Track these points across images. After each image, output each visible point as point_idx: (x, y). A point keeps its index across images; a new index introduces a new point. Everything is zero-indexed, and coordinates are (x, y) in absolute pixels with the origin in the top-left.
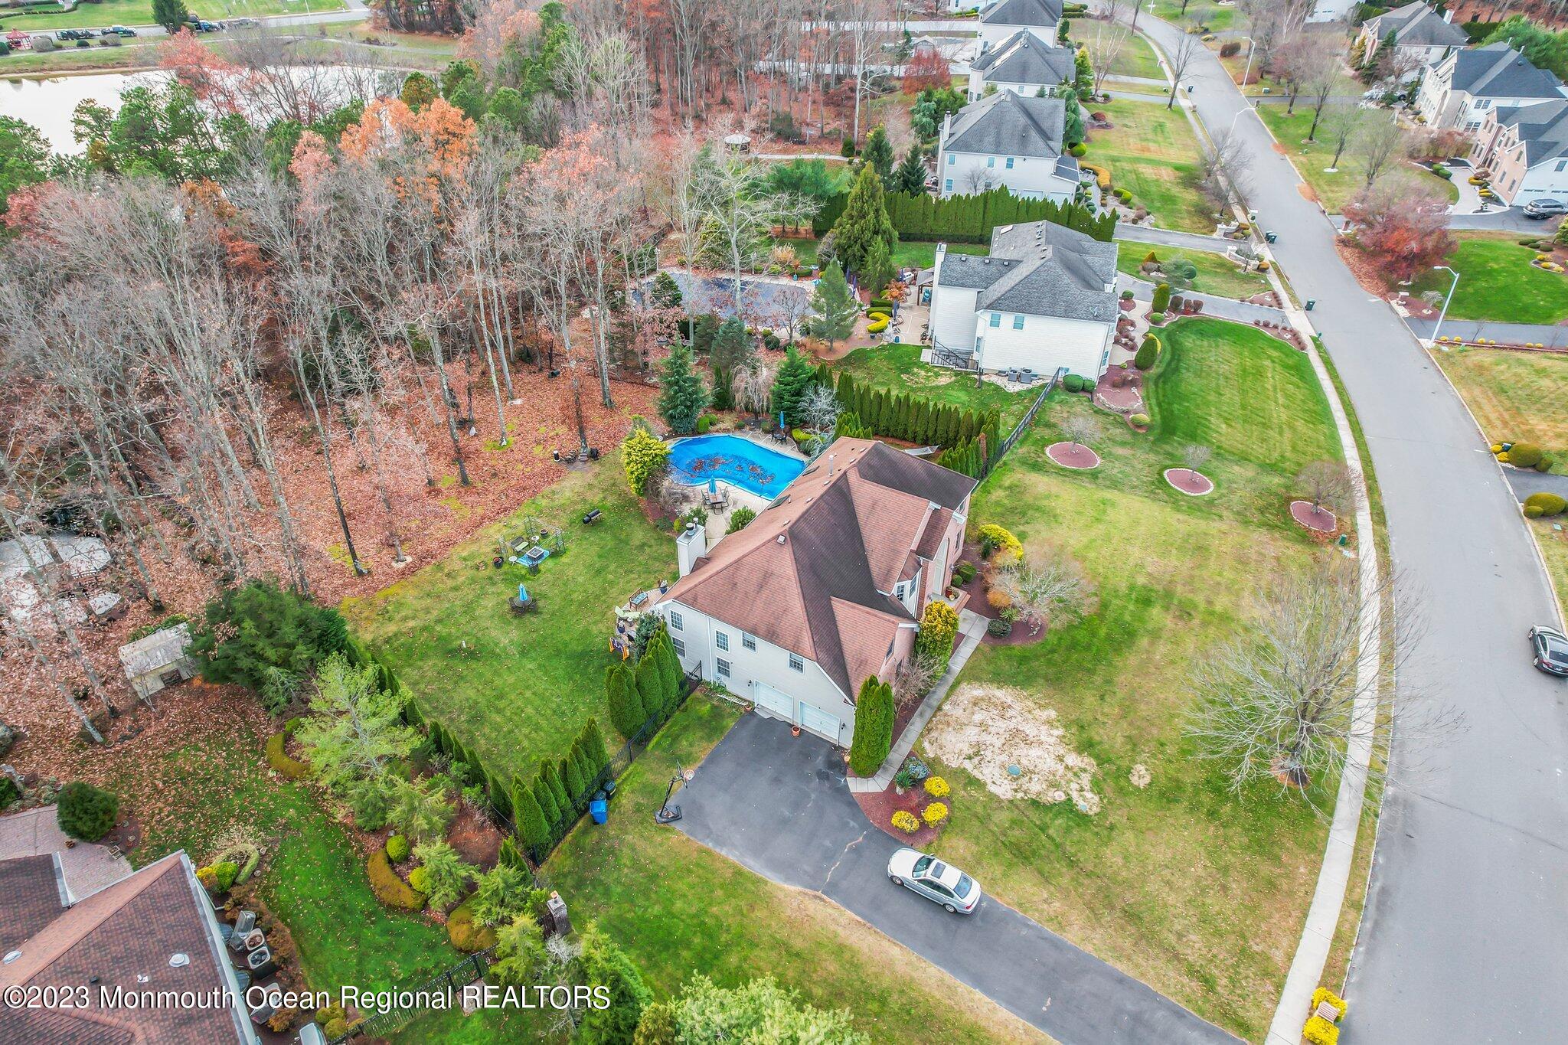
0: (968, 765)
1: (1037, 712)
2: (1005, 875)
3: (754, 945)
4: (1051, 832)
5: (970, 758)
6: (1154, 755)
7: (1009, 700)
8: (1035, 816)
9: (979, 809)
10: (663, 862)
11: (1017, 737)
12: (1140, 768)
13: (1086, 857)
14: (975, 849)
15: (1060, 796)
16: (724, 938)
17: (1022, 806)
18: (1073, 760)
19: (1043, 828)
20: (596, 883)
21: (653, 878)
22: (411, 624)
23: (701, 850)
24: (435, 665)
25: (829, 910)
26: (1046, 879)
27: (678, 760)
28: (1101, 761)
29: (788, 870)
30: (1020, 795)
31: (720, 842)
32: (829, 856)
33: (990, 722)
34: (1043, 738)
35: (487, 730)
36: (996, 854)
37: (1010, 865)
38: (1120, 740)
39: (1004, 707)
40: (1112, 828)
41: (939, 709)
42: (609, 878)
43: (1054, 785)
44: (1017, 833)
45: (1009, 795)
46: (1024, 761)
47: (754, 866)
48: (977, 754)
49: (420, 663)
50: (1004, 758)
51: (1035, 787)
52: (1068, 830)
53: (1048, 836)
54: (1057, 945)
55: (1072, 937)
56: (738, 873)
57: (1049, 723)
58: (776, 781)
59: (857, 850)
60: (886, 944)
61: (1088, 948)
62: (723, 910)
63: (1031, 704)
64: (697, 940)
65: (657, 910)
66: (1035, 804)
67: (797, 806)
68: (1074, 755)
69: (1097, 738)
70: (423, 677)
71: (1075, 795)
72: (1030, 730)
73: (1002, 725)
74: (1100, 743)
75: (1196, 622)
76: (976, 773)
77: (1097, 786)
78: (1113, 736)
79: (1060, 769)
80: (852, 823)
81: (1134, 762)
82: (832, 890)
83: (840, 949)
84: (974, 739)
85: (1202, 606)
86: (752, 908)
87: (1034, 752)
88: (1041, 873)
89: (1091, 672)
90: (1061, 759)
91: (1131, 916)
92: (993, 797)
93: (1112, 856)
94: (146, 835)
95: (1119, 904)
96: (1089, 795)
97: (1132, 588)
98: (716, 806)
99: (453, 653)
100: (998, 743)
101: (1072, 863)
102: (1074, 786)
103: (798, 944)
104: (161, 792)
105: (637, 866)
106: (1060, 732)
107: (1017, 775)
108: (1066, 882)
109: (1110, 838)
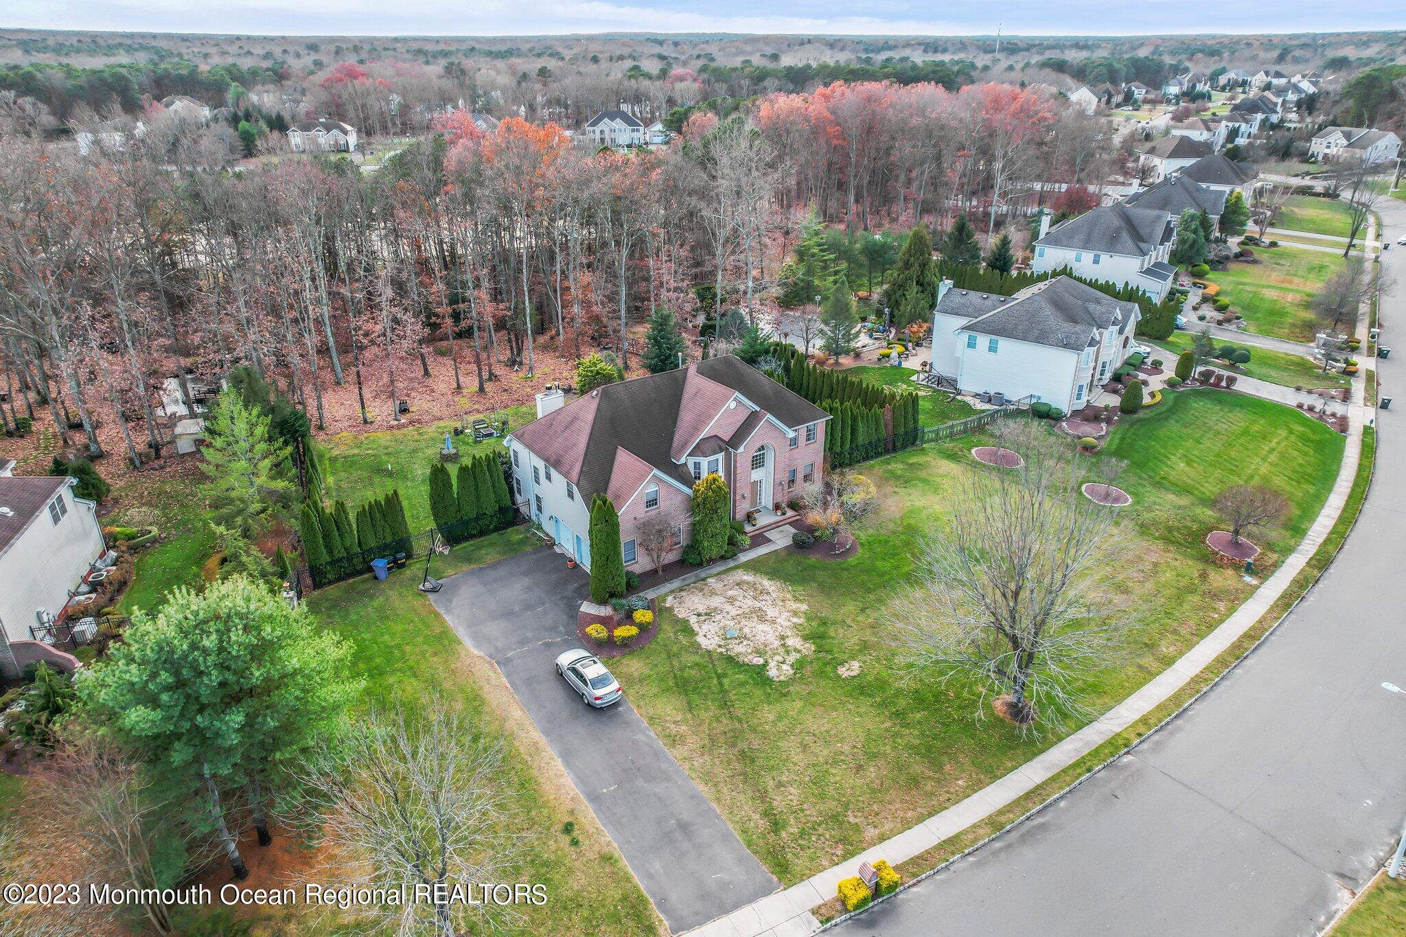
0: (693, 620)
1: (789, 603)
3: (414, 675)
5: (699, 615)
6: (877, 659)
7: (771, 589)
8: (720, 666)
9: (675, 648)
10: (399, 612)
11: (755, 613)
12: (855, 664)
13: (741, 706)
14: (646, 672)
15: (757, 661)
16: (397, 665)
17: (715, 656)
18: (793, 642)
19: (720, 676)
21: (383, 618)
22: (369, 452)
23: (432, 612)
25: (491, 673)
26: (689, 708)
27: (469, 559)
28: (821, 649)
29: (484, 641)
30: (720, 650)
31: (451, 611)
32: (522, 643)
33: (740, 598)
34: (779, 620)
37: (667, 691)
38: (855, 640)
39: (762, 592)
40: (786, 694)
41: (704, 579)
43: (759, 653)
44: (693, 672)
45: (710, 648)
46: (746, 630)
47: (461, 632)
48: (708, 614)
50: (730, 623)
51: (740, 649)
52: (742, 684)
53: (721, 684)
54: (659, 756)
55: (677, 754)
56: (446, 632)
57: (795, 612)
58: (529, 588)
59: (549, 646)
60: (514, 706)
61: (684, 766)
62: (413, 649)
63: (789, 596)
64: (377, 660)
66: (730, 659)
67: (529, 607)
68: (797, 639)
69: (832, 634)
71: (772, 664)
72: (771, 612)
73: (749, 603)
74: (832, 638)
76: (695, 626)
77: (800, 664)
78: (849, 637)
79: (775, 644)
80: (561, 628)
81: (853, 658)
82: (505, 662)
83: (474, 698)
84: (714, 605)
86: (434, 654)
87: (761, 627)
88: (689, 703)
89: (869, 591)
90: (783, 638)
91: (746, 757)
92: (694, 644)
93: (768, 714)
95: (741, 745)
96: (786, 668)
98: (469, 591)
99: (379, 471)
100: (734, 613)
101: (725, 704)
102: (778, 658)
103: (447, 685)
105: (379, 608)
106: (799, 621)
107: (731, 636)
108: (705, 715)
109: (777, 701)
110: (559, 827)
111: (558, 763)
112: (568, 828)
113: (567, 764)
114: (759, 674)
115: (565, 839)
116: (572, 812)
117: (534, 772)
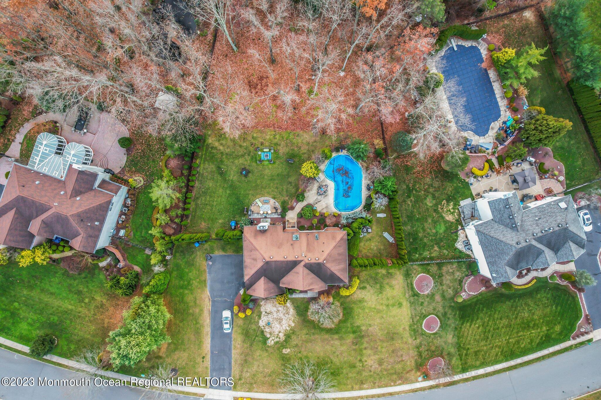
0: (264, 313)
1: (291, 321)
2: (239, 333)
3: (192, 293)
4: (257, 338)
5: (266, 312)
6: (295, 352)
7: (291, 313)
8: (259, 333)
9: (253, 321)
10: (198, 264)
11: (280, 320)
12: (289, 350)
13: (254, 347)
14: (242, 325)
15: (268, 336)
16: (190, 287)
17: (260, 329)
18: (281, 335)
19: (256, 336)
20: (184, 254)
21: (193, 265)
22: (221, 148)
23: (205, 270)
24: (212, 168)
25: (208, 304)
26: (244, 341)
27: (223, 249)
28: (286, 341)
29: (212, 290)
30: (263, 328)
31: (210, 273)
32: (221, 296)
33: (280, 312)
34: (283, 326)
35: (203, 199)
36: (243, 330)
37: (242, 334)
38: (295, 343)
39: (288, 313)
40: (266, 350)
42: (187, 256)
43: (270, 333)
44: (252, 331)
45: (261, 326)
46: (273, 325)
47: (208, 283)
48: (268, 314)
49: (211, 164)
50: (271, 320)
51: (267, 330)
52: (260, 341)
53: (255, 338)
54: (230, 349)
55: (233, 351)
56: (205, 281)
57: (289, 325)
58: (232, 274)
59: (226, 301)
60: (208, 318)
61: (233, 355)
62: (195, 283)
63: (293, 319)
64: (186, 283)
65: (187, 270)
66: (262, 332)
67: (229, 282)
68: (283, 334)
69: (292, 337)
70: (207, 169)
71: (271, 339)
72: (284, 322)
73: (281, 315)
74: (291, 339)
75: (354, 347)
76: (262, 316)
77: (277, 343)
78: (295, 341)
79: (277, 333)
80: (232, 296)
81: (290, 348)
82: (213, 302)
83: (202, 310)
84: (272, 311)
85: (363, 347)
86: (199, 288)
87: (278, 326)
90: (280, 332)
91: (246, 361)
92: (258, 322)
93: (258, 353)
94: (133, 154)
95: (247, 358)
96: (273, 342)
97: (358, 327)
98: (218, 266)
99: (219, 168)
100: (275, 317)
101: (251, 345)
102: (273, 338)
103: (198, 302)
104: (142, 144)
105: (193, 260)
106: (288, 328)
107: (268, 324)
108: (245, 345)
109: (263, 351)
110: (202, 356)
111: (210, 340)
112: (203, 358)
113: (211, 341)
114: (266, 339)
115: (202, 360)
116: (206, 354)
117: (204, 340)
